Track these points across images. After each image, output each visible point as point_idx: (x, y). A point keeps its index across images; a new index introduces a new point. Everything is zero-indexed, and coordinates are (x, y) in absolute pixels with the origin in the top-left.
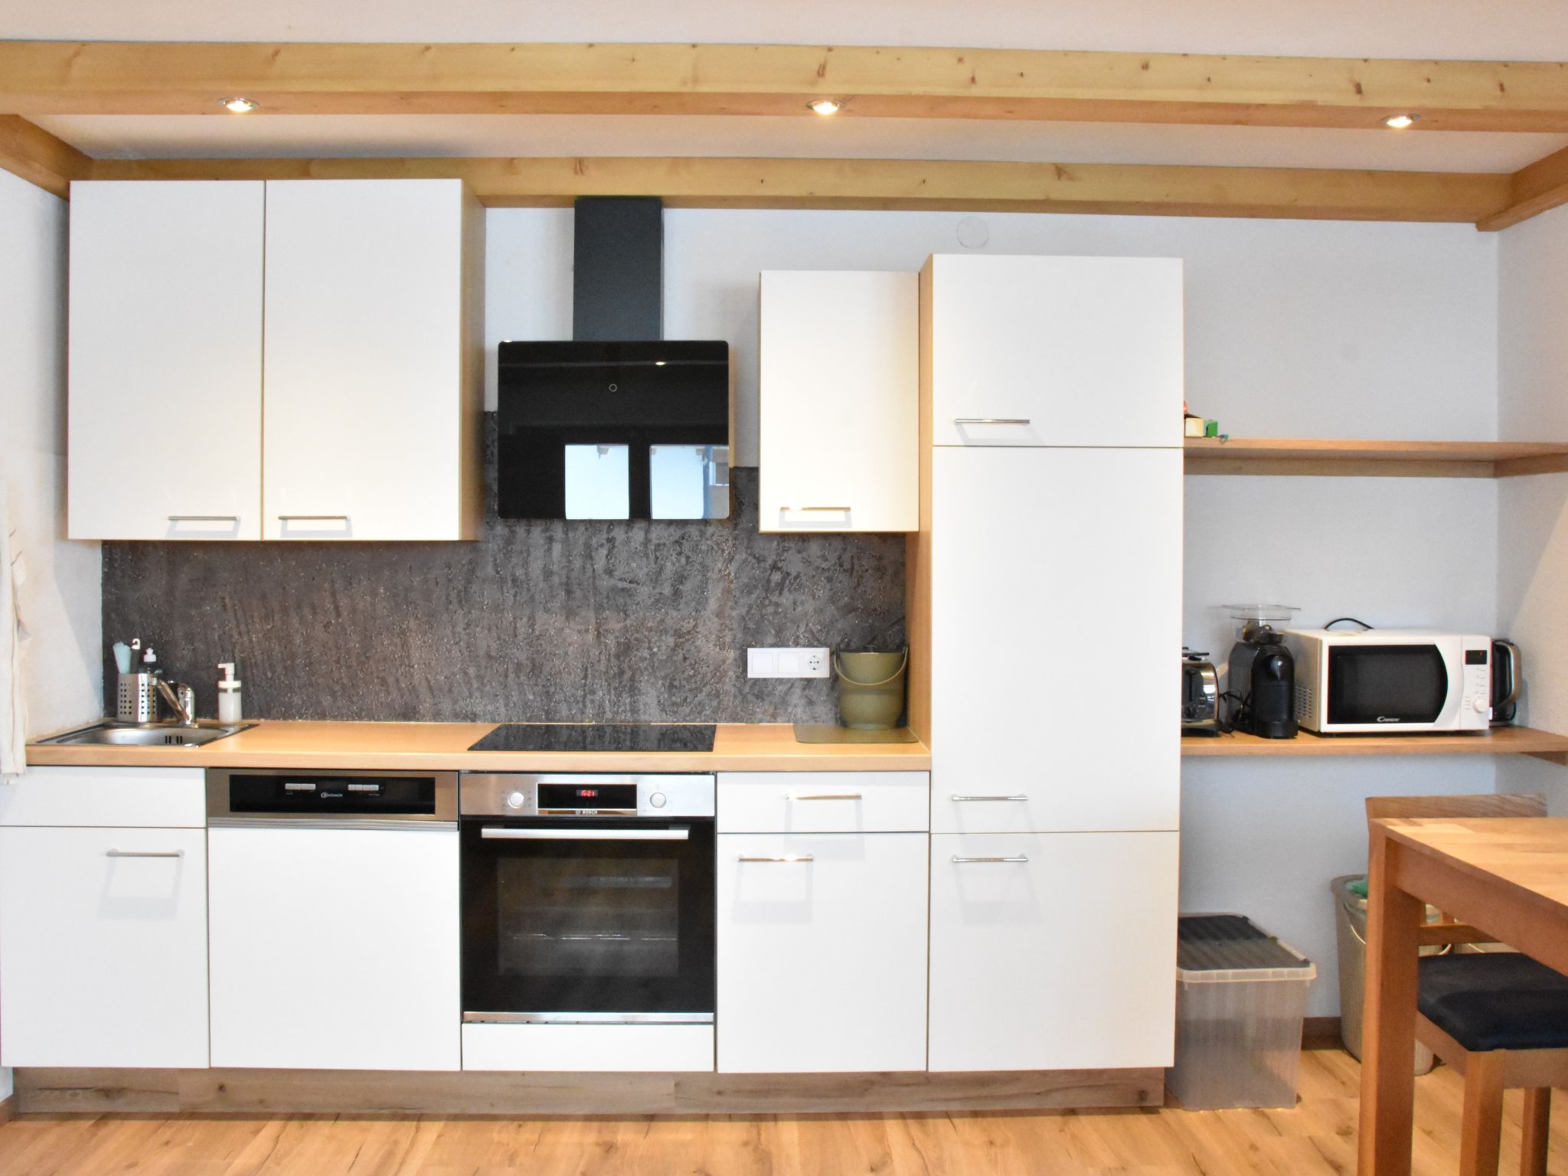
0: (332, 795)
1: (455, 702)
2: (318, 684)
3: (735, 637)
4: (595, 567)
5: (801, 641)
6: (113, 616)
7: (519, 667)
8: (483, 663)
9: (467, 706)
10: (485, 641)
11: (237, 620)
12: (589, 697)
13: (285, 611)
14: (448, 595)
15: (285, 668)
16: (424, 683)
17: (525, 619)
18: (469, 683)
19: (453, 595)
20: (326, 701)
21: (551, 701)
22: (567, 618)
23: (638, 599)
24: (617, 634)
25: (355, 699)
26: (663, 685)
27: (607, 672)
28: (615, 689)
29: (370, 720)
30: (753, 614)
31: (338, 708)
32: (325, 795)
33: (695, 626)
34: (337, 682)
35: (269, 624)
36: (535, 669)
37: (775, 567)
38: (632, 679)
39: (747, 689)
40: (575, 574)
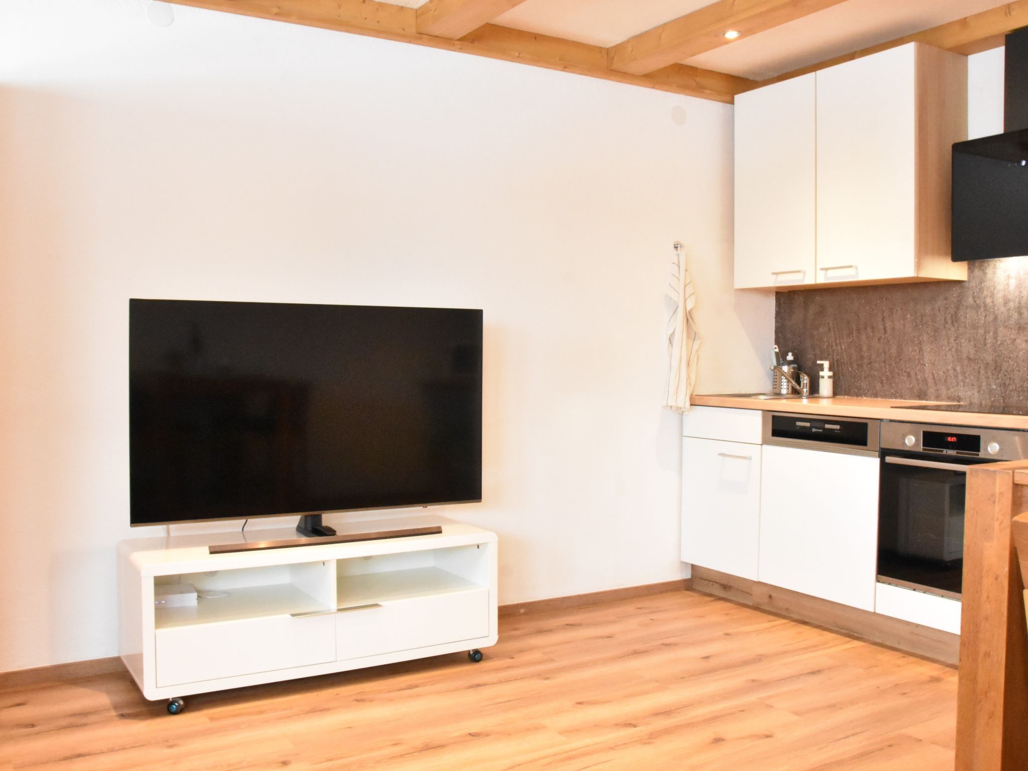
0: (817, 430)
1: (948, 389)
2: (874, 376)
7: (987, 366)
8: (966, 362)
9: (955, 391)
10: (968, 349)
11: (835, 336)
13: (858, 331)
14: (945, 319)
16: (931, 377)
17: (991, 333)
18: (956, 376)
19: (949, 317)
20: (878, 386)
22: (1019, 333)
32: (814, 430)
34: (884, 375)
35: (850, 339)
36: (997, 368)
40: (1024, 301)
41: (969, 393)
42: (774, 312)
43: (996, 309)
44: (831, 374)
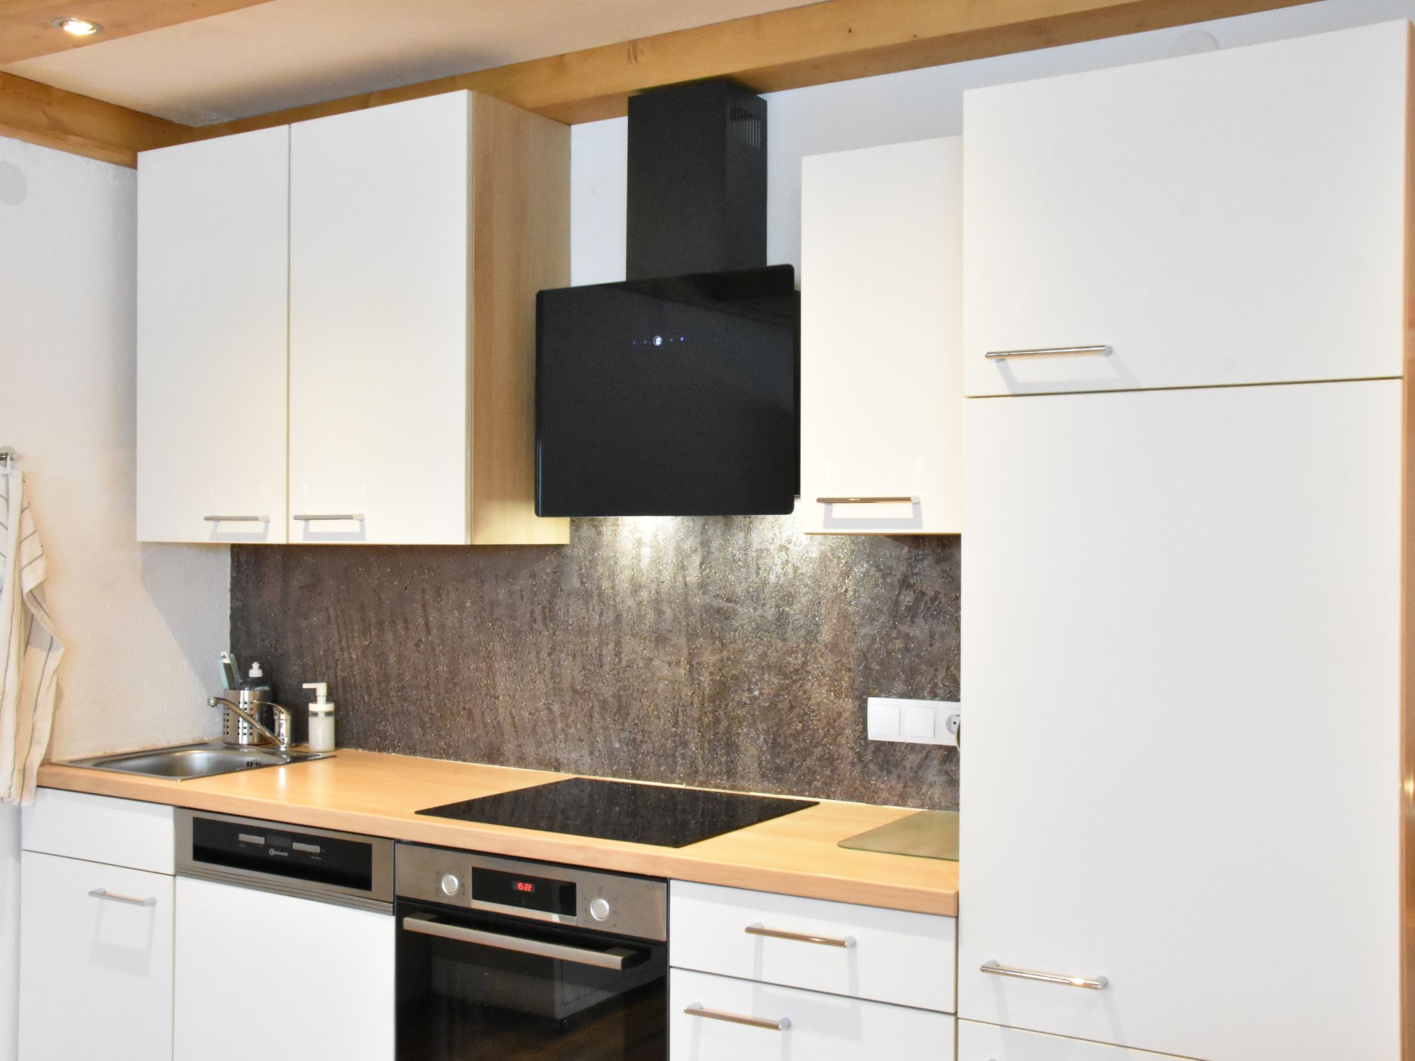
1: (539, 745)
2: (409, 713)
3: (853, 680)
4: (688, 579)
5: (940, 692)
6: (239, 624)
7: (604, 705)
8: (568, 698)
10: (571, 672)
11: (339, 633)
12: (680, 751)
13: (381, 625)
14: (532, 612)
15: (380, 692)
16: (509, 721)
17: (611, 646)
18: (553, 722)
19: (538, 609)
20: (417, 733)
21: (638, 753)
22: (657, 647)
23: (736, 624)
24: (712, 669)
25: (443, 733)
26: (766, 741)
27: (700, 719)
28: (709, 741)
29: (457, 760)
30: (876, 650)
31: (428, 742)
32: (272, 852)
33: (805, 663)
34: (426, 712)
35: (366, 640)
36: (622, 710)
37: (905, 584)
38: (728, 730)
39: (868, 756)
40: (665, 588)
41: (574, 756)
42: (229, 583)
43: (618, 599)
44: (330, 707)
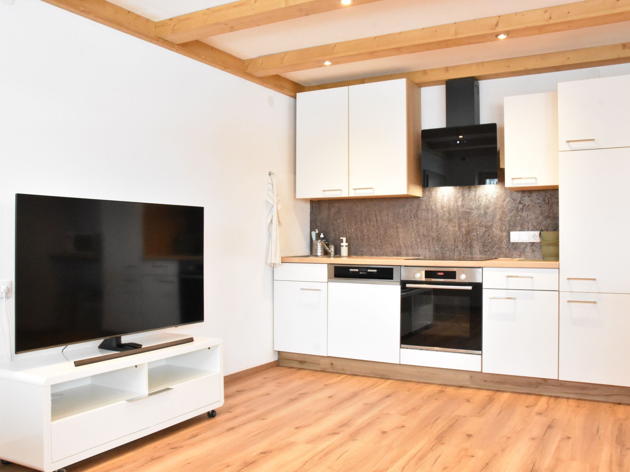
0: (363, 273)
1: (413, 250)
2: (371, 245)
3: (506, 228)
4: (458, 204)
5: (530, 229)
7: (433, 239)
8: (422, 237)
9: (417, 252)
10: (423, 231)
11: (347, 224)
12: (456, 249)
13: (362, 222)
14: (411, 216)
15: (362, 240)
16: (403, 244)
17: (435, 223)
18: (417, 244)
20: (374, 250)
21: (443, 250)
22: (449, 222)
23: (473, 215)
24: (465, 227)
25: (382, 249)
26: (481, 245)
27: (462, 240)
28: (465, 246)
29: (387, 256)
30: (512, 220)
31: (377, 252)
32: (361, 273)
33: (492, 224)
34: (377, 244)
35: (357, 226)
36: (439, 239)
37: (520, 203)
38: (471, 243)
39: (510, 246)
40: (451, 207)
41: (424, 252)
42: (309, 212)
43: (437, 211)
44: (347, 244)
